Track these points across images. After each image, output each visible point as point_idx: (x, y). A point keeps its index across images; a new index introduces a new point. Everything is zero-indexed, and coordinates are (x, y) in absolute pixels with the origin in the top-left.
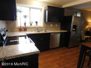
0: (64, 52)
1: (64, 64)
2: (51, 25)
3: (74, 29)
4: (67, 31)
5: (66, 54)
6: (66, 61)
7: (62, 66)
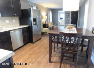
0: (31, 48)
1: (36, 59)
2: (7, 21)
3: (35, 23)
4: (28, 26)
5: (33, 50)
6: (37, 56)
7: (35, 62)
